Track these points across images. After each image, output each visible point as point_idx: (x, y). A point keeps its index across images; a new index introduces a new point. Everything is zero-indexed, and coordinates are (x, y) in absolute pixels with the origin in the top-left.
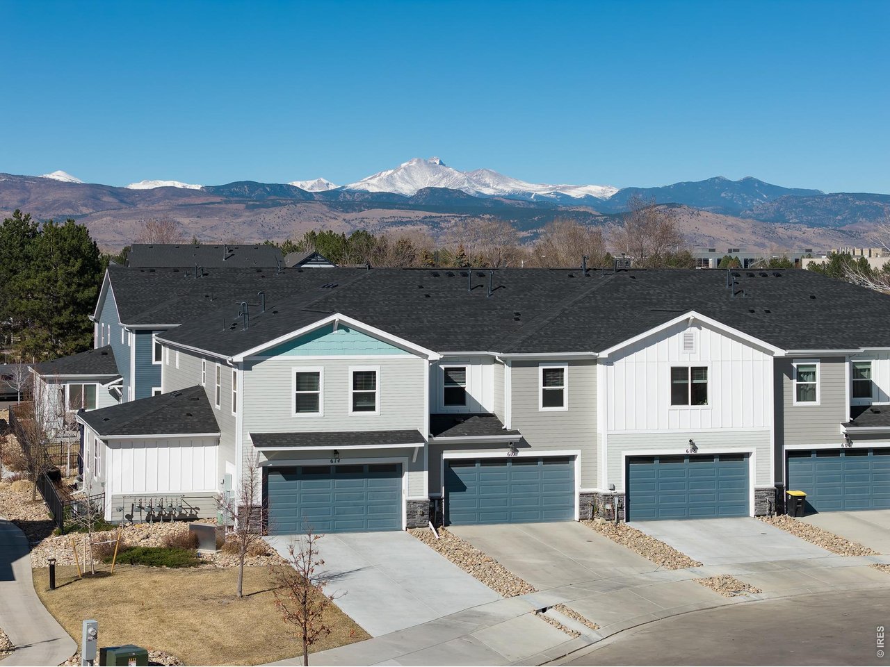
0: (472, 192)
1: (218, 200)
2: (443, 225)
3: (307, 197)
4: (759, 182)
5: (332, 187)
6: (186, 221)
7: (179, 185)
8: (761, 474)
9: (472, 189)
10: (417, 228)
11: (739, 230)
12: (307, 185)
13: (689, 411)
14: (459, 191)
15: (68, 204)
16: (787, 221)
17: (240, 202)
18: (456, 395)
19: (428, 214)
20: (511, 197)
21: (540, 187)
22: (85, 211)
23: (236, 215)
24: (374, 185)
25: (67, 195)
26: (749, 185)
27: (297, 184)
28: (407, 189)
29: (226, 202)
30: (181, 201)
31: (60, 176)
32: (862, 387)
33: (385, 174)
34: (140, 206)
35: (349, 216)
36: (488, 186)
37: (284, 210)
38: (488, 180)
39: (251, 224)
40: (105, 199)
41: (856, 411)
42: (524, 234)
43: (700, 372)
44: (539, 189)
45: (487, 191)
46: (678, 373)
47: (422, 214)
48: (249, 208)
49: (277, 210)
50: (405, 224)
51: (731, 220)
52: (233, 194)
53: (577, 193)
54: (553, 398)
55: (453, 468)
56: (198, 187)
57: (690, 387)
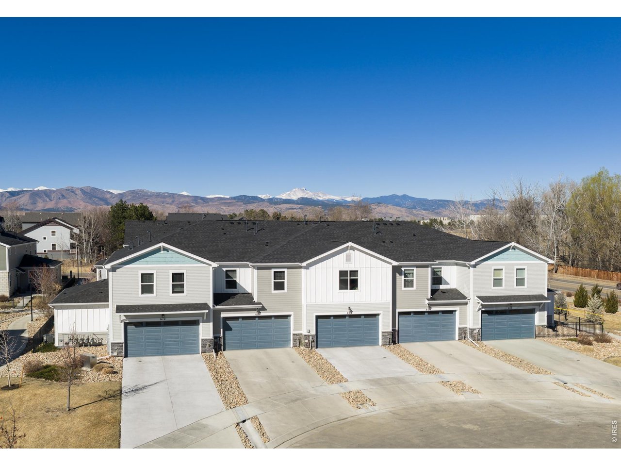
0: (315, 199)
1: (235, 201)
2: (306, 209)
3: (263, 200)
4: (408, 196)
5: (271, 197)
6: (224, 208)
7: (222, 196)
8: (385, 325)
9: (315, 198)
10: (298, 210)
11: (401, 211)
12: (263, 197)
13: (349, 293)
14: (311, 199)
15: (187, 203)
16: (417, 209)
17: (241, 202)
18: (232, 284)
19: (301, 206)
20: (328, 200)
21: (337, 197)
22: (193, 204)
23: (240, 206)
24: (284, 196)
25: (187, 199)
26: (405, 197)
27: (260, 196)
28: (295, 198)
29: (237, 202)
30: (223, 201)
31: (185, 193)
32: (437, 280)
33: (287, 193)
34: (210, 203)
35: (276, 207)
36: (320, 197)
38: (320, 195)
40: (199, 201)
41: (433, 292)
43: (354, 273)
44: (337, 198)
45: (320, 199)
46: (343, 273)
47: (299, 206)
48: (244, 204)
49: (253, 204)
50: (294, 209)
51: (398, 208)
52: (239, 199)
53: (349, 199)
54: (279, 286)
55: (227, 322)
56: (228, 197)
57: (349, 281)
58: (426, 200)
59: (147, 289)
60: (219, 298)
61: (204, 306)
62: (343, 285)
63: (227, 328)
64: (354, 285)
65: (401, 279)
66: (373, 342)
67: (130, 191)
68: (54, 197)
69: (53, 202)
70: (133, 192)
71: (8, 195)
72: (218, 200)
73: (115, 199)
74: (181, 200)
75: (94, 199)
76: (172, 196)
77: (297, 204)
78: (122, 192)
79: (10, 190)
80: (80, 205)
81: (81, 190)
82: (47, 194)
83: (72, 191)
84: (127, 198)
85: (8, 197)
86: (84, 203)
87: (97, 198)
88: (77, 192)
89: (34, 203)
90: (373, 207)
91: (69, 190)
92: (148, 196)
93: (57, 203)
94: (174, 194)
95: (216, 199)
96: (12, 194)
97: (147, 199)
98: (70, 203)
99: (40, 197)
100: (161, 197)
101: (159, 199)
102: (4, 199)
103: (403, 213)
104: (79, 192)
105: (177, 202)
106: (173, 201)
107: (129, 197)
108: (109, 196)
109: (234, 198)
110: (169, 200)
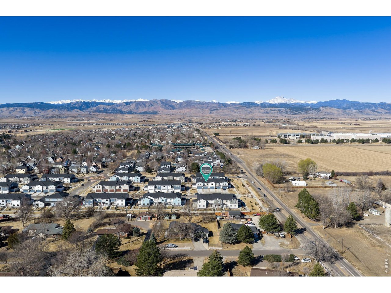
0: (289, 103)
1: (241, 106)
2: (282, 111)
3: (257, 105)
5: (263, 102)
6: (235, 110)
7: (235, 102)
10: (276, 111)
11: (339, 111)
12: (258, 102)
14: (286, 103)
16: (351, 109)
19: (279, 108)
20: (297, 104)
21: (302, 101)
22: (218, 108)
23: (244, 109)
24: (271, 102)
25: (215, 105)
26: (344, 101)
28: (277, 102)
29: (243, 106)
30: (236, 106)
31: (214, 101)
33: (273, 99)
34: (228, 107)
35: (264, 109)
36: (292, 101)
37: (253, 108)
38: (292, 100)
39: (247, 111)
40: (222, 106)
41: (219, 185)
42: (297, 112)
44: (302, 102)
45: (292, 103)
46: (212, 184)
47: (278, 109)
48: (247, 107)
49: (251, 108)
50: (274, 110)
52: (244, 105)
53: (310, 103)
56: (238, 103)
67: (186, 101)
68: (147, 105)
69: (147, 108)
70: (187, 102)
71: (125, 104)
72: (232, 106)
73: (177, 106)
74: (212, 106)
75: (167, 106)
76: (207, 103)
77: (277, 107)
78: (181, 101)
79: (125, 101)
80: (160, 109)
81: (161, 101)
82: (143, 103)
83: (155, 102)
84: (183, 105)
85: (125, 106)
86: (162, 108)
87: (168, 105)
88: (158, 102)
89: (137, 109)
90: (322, 109)
91: (154, 101)
92: (195, 104)
93: (148, 109)
94: (208, 102)
95: (231, 105)
96: (127, 104)
97: (194, 105)
98: (155, 109)
99: (140, 105)
100: (201, 104)
101: (201, 106)
102: (123, 106)
103: (340, 113)
104: (159, 102)
105: (209, 107)
106: (208, 107)
107: (185, 105)
108: (174, 104)
109: (241, 104)
110: (206, 106)
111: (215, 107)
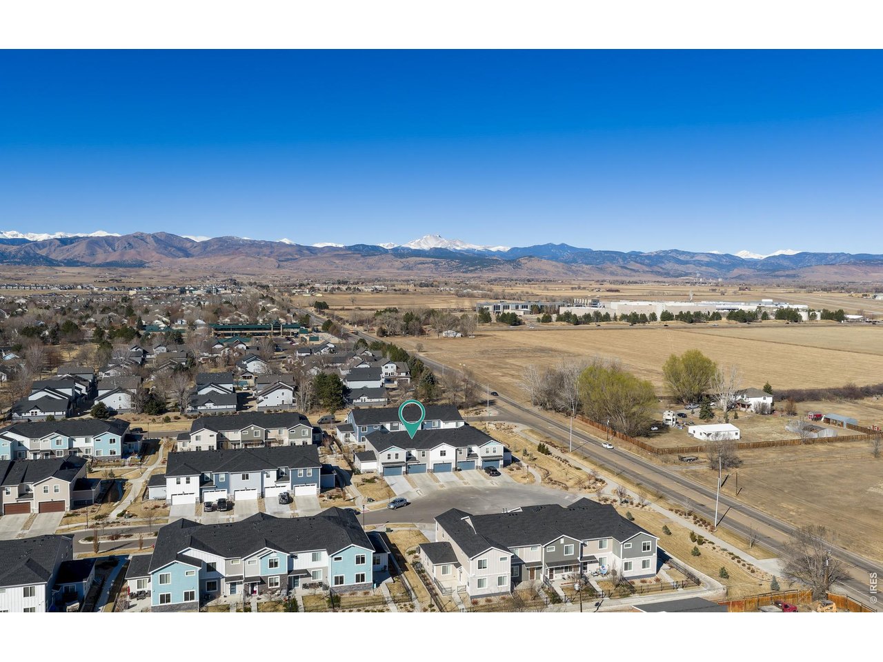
0: (451, 249)
1: (350, 252)
2: (440, 264)
3: (386, 251)
4: (567, 245)
5: (396, 246)
6: (337, 262)
7: (334, 245)
8: (453, 466)
9: (451, 247)
10: (429, 265)
12: (386, 245)
13: (443, 457)
14: (446, 249)
17: (359, 254)
18: (410, 455)
19: (434, 259)
20: (468, 251)
22: (297, 256)
23: (357, 259)
24: (413, 246)
25: (289, 250)
26: (563, 246)
27: (381, 245)
28: (426, 247)
29: (354, 254)
30: (335, 253)
31: (286, 241)
33: (417, 241)
34: (319, 255)
35: (402, 260)
37: (377, 257)
38: (458, 244)
39: (363, 263)
40: (305, 251)
41: (468, 455)
42: (472, 268)
43: (445, 451)
44: (478, 247)
45: (458, 248)
46: (441, 451)
47: (431, 260)
48: (363, 256)
49: (373, 257)
50: (423, 263)
52: (356, 250)
53: (494, 249)
54: (423, 455)
56: (341, 246)
57: (443, 453)
58: (589, 251)
59: (389, 458)
60: (407, 459)
61: (404, 462)
62: (441, 455)
63: (409, 468)
64: (445, 454)
65: (458, 452)
66: (450, 471)
67: (217, 238)
68: (118, 247)
69: (117, 253)
70: (220, 239)
71: (58, 242)
72: (328, 251)
73: (197, 248)
74: (282, 251)
75: (170, 248)
76: (270, 245)
77: (428, 257)
78: (205, 239)
79: (58, 235)
80: (152, 257)
81: (154, 236)
82: (109, 242)
83: (141, 238)
84: (212, 248)
85: (59, 246)
86: (158, 255)
87: (175, 247)
88: (148, 240)
89: (93, 254)
90: (523, 261)
91: (137, 237)
92: (240, 245)
93: (122, 255)
94: (273, 242)
95: (327, 249)
96: (64, 242)
97: (238, 249)
98: (139, 255)
99: (101, 247)
100: (256, 247)
101: (254, 249)
102: (53, 248)
103: (560, 270)
104: (150, 240)
105: (276, 254)
106: (271, 252)
107: (215, 247)
108: (189, 245)
109: (349, 248)
110: (267, 251)
111: (290, 254)
